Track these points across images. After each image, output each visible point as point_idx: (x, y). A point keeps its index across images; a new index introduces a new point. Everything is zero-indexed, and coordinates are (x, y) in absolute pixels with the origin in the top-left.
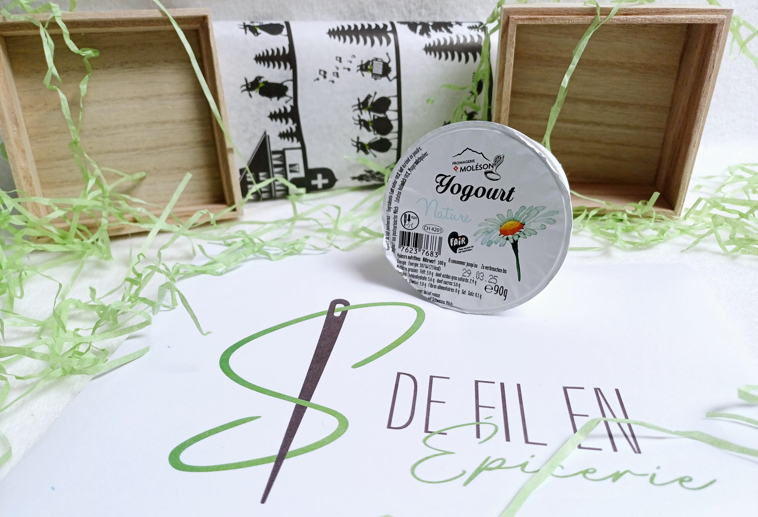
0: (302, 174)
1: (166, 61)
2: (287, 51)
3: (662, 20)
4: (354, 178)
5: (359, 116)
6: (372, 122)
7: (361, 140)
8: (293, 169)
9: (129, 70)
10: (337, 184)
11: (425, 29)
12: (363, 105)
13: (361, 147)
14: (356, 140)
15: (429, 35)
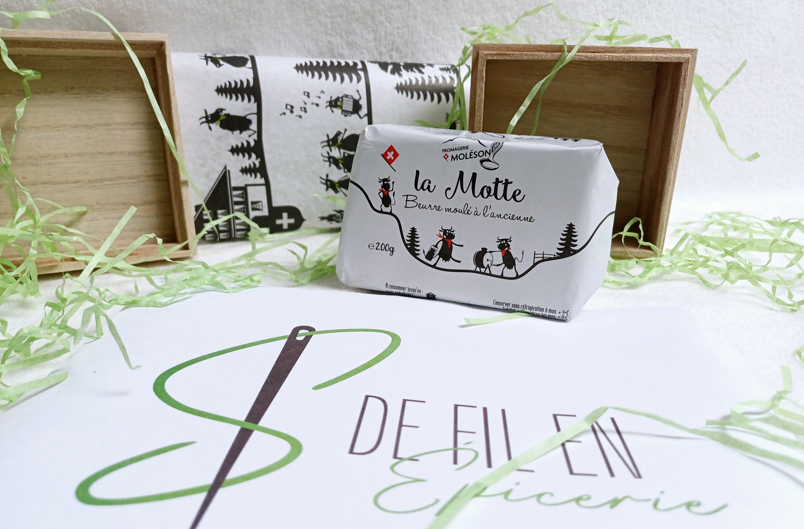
0: (265, 212)
1: (116, 89)
2: (251, 84)
3: (629, 58)
4: (323, 218)
5: (328, 153)
6: (341, 159)
7: (330, 178)
8: (255, 206)
9: (74, 96)
10: (304, 224)
11: (396, 69)
12: (332, 142)
13: (331, 185)
14: (325, 177)
15: (400, 75)
